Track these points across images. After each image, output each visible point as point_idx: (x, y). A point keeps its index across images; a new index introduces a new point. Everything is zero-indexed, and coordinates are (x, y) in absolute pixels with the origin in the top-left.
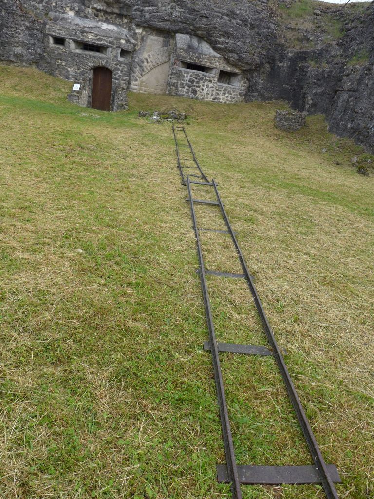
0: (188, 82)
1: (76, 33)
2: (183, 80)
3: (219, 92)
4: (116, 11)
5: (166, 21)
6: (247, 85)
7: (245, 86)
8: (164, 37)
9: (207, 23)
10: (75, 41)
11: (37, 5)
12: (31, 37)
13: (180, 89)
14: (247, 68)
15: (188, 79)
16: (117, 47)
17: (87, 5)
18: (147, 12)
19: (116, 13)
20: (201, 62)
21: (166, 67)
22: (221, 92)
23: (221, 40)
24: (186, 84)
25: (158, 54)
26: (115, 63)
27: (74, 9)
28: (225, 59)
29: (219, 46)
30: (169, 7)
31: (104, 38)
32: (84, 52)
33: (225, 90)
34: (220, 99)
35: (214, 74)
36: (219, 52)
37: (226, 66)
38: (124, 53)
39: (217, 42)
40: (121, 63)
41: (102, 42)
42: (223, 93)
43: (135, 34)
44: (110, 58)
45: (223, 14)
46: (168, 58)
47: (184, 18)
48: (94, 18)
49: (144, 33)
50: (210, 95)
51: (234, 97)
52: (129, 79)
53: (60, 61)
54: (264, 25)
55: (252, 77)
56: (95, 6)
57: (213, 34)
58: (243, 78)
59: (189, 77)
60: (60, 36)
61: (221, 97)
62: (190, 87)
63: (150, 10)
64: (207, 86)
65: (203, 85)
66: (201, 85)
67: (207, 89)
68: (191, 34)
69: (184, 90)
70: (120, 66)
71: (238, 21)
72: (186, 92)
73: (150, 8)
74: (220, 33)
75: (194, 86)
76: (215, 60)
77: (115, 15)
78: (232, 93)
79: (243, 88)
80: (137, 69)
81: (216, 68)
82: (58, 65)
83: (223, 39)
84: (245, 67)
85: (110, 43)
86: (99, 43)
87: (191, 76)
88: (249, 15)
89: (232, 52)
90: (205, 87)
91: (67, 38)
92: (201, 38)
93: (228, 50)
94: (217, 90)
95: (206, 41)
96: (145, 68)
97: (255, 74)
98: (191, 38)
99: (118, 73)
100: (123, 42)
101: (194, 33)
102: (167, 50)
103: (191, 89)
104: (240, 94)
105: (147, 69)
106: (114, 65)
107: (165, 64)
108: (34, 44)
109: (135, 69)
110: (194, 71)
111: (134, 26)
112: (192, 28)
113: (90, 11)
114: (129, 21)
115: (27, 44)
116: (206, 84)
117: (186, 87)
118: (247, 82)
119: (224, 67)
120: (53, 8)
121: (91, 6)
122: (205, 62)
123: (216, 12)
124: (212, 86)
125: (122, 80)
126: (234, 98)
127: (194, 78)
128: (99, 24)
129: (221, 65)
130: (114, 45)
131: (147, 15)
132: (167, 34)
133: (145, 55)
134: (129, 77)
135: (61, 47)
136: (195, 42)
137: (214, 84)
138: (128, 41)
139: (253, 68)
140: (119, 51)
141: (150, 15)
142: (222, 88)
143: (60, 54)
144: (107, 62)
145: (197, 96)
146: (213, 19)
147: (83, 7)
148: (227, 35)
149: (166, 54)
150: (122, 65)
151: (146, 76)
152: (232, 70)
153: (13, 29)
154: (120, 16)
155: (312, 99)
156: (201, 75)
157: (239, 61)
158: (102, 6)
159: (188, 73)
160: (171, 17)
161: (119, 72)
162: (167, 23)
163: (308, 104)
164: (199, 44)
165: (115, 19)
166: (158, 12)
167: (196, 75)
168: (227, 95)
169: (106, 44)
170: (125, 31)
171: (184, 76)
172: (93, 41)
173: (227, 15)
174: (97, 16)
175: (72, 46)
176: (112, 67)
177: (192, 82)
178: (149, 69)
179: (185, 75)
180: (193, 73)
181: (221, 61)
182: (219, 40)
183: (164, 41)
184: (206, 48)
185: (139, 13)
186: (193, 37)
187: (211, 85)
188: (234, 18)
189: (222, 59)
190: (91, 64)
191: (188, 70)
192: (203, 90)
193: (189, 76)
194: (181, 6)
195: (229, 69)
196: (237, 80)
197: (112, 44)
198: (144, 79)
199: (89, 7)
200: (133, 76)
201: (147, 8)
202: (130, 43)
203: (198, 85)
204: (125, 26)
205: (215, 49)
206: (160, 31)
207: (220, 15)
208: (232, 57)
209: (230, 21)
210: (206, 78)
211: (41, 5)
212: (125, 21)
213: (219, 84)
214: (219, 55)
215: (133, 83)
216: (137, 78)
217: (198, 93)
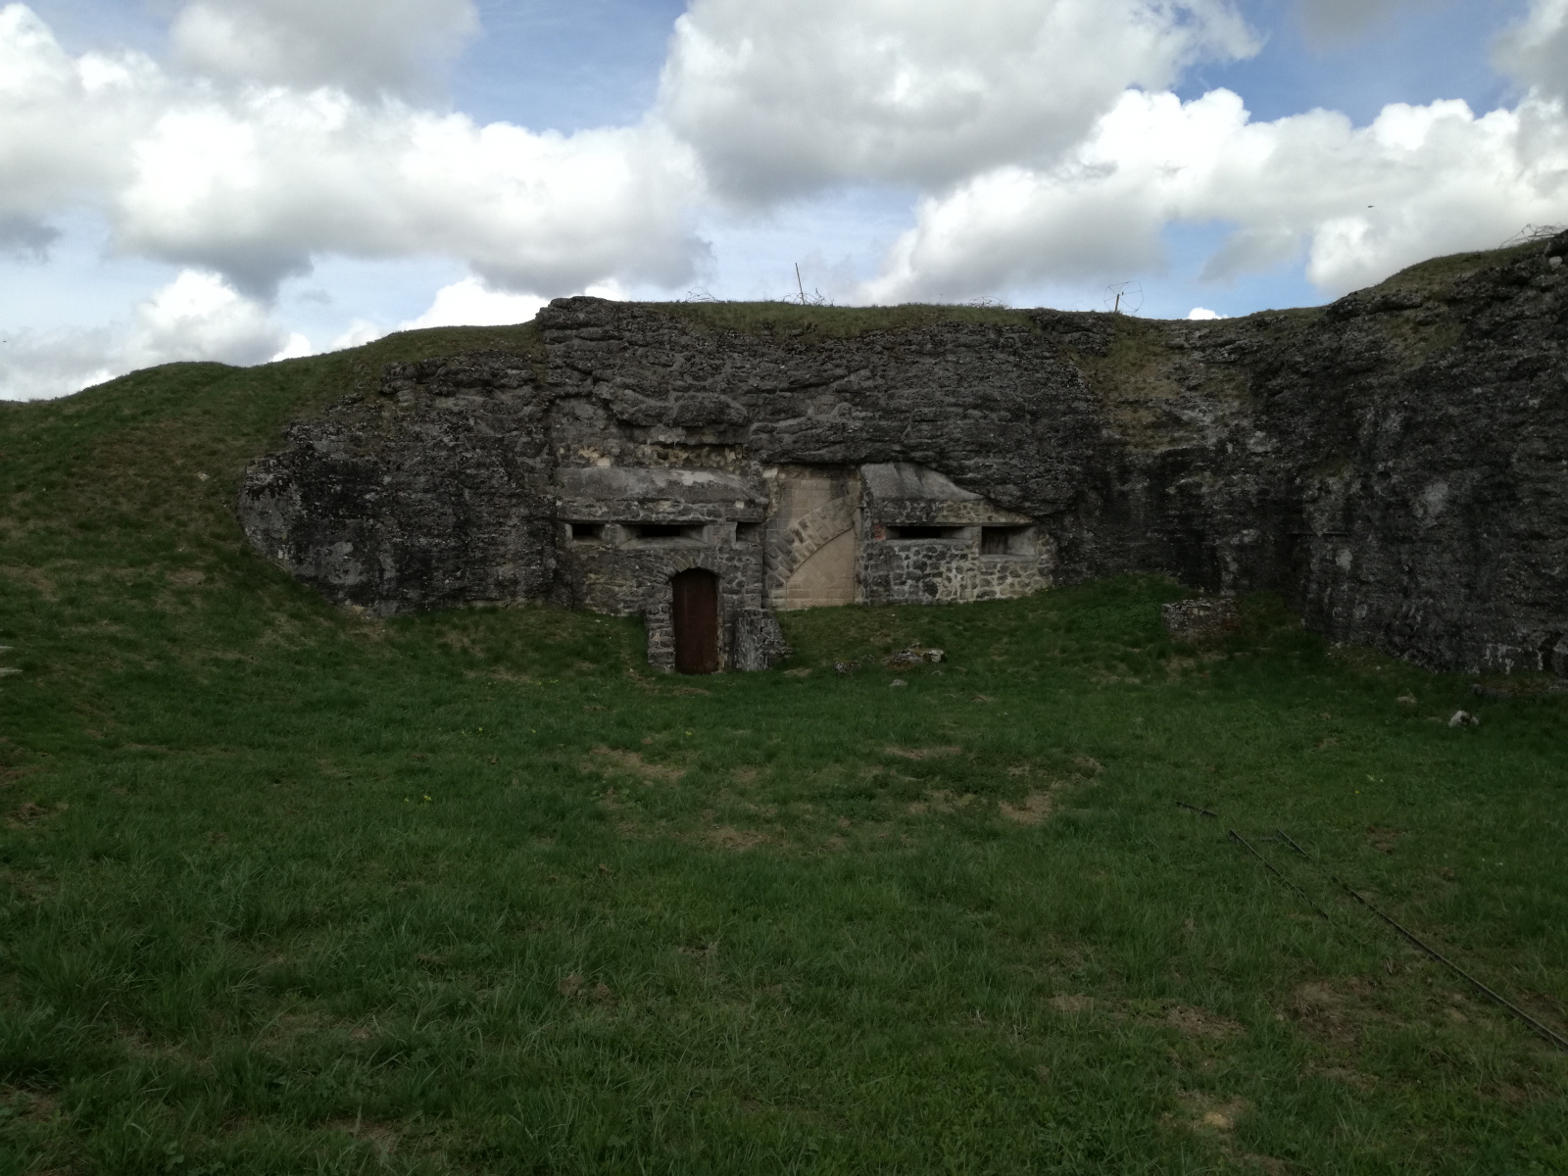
0: (911, 569)
1: (628, 507)
2: (900, 567)
3: (989, 577)
4: (709, 439)
5: (834, 443)
6: (1054, 547)
7: (1048, 551)
8: (832, 478)
9: (934, 433)
10: (626, 525)
11: (530, 462)
12: (534, 536)
13: (896, 588)
14: (1049, 510)
15: (911, 561)
16: (728, 520)
17: (641, 439)
18: (786, 432)
19: (710, 445)
20: (934, 517)
21: (848, 542)
22: (995, 577)
23: (972, 462)
24: (908, 573)
25: (824, 518)
26: (726, 556)
27: (609, 453)
28: (989, 500)
29: (970, 475)
30: (835, 411)
31: (696, 506)
32: (648, 546)
33: (1004, 569)
34: (994, 593)
35: (970, 537)
36: (971, 488)
37: (994, 515)
38: (744, 528)
39: (963, 469)
40: (739, 553)
41: (691, 517)
42: (1000, 578)
43: (763, 483)
44: (713, 546)
45: (966, 407)
46: (848, 522)
47: (875, 431)
48: (657, 463)
49: (783, 476)
50: (968, 590)
51: (1027, 581)
52: (764, 586)
53: (592, 576)
54: (1061, 407)
55: (1064, 529)
56: (662, 438)
57: (951, 454)
58: (1039, 533)
59: (913, 558)
60: (592, 518)
61: (997, 589)
62: (918, 579)
63: (791, 426)
64: (959, 570)
65: (949, 570)
66: (943, 569)
67: (960, 576)
68: (895, 460)
69: (906, 588)
70: (740, 560)
71: (1003, 413)
72: (910, 593)
73: (791, 422)
74: (969, 448)
75: (928, 575)
76: (965, 507)
77: (706, 449)
78: (1020, 572)
79: (1045, 556)
80: (779, 558)
81: (972, 525)
82: (590, 585)
83: (976, 459)
84: (1041, 510)
85: (709, 514)
86: (685, 518)
87: (917, 553)
88: (1025, 395)
89: (1004, 481)
90: (954, 571)
91: (607, 522)
92: (921, 465)
93: (993, 480)
94: (982, 573)
95: (936, 470)
96: (797, 555)
97: (1068, 520)
98: (898, 469)
99: (736, 578)
100: (740, 505)
101: (905, 457)
102: (844, 504)
103: (921, 584)
104: (1041, 572)
105: (801, 555)
106: (724, 561)
107: (844, 537)
108: (540, 553)
109: (772, 560)
110: (920, 541)
111: (755, 465)
112: (897, 448)
113: (648, 450)
114: (740, 456)
115: (527, 554)
116: (954, 565)
117: (910, 582)
118: (1052, 541)
119: (990, 518)
120: (560, 460)
121: (649, 441)
122: (944, 518)
123: (949, 405)
124: (971, 566)
125: (747, 592)
126: (1027, 585)
127: (925, 556)
128: (674, 475)
129: (983, 516)
130: (720, 516)
131: (788, 439)
132: (839, 469)
133: (794, 524)
134: (763, 581)
135: (595, 543)
136: (909, 475)
137: (975, 562)
138: (750, 503)
139: (1062, 507)
140: (734, 527)
141: (794, 437)
142: (995, 566)
143: (593, 558)
144: (706, 557)
145: (938, 596)
146: (945, 422)
147: (631, 446)
148: (983, 449)
149: (842, 514)
150: (744, 558)
151: (800, 570)
152: (1009, 521)
153: (492, 528)
154: (718, 448)
155: (1234, 560)
156: (939, 548)
157: (1025, 498)
158: (678, 436)
159: (908, 548)
160: (845, 434)
161: (739, 574)
162: (837, 447)
163: (1228, 572)
164: (920, 479)
165: (708, 456)
166: (811, 428)
167: (929, 549)
168: (1010, 580)
169: (701, 517)
170: (735, 481)
171: (898, 557)
172: (672, 517)
173: (976, 407)
174: (665, 457)
175: (622, 534)
176: (720, 567)
177: (922, 566)
178: (807, 554)
179: (903, 555)
180: (918, 546)
181: (981, 508)
182: (967, 462)
183: (832, 486)
184: (937, 483)
185: (764, 436)
186: (903, 465)
187: (966, 564)
188: (992, 410)
189: (982, 503)
190: (670, 570)
191: (908, 542)
192: (949, 580)
193: (911, 555)
194: (862, 406)
195: (1002, 519)
196: (1026, 541)
197: (715, 516)
198: (798, 578)
199: (645, 443)
200: (771, 578)
201: (782, 424)
202: (756, 505)
203: (936, 571)
204: (731, 469)
205: (958, 482)
206: (819, 467)
207: (960, 410)
208: (1004, 493)
209: (985, 417)
210: (954, 552)
211: (538, 459)
212: (732, 456)
213: (985, 559)
214: (973, 496)
215: (774, 592)
216: (782, 580)
217: (940, 589)
